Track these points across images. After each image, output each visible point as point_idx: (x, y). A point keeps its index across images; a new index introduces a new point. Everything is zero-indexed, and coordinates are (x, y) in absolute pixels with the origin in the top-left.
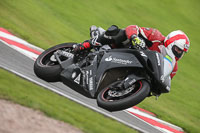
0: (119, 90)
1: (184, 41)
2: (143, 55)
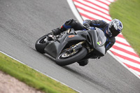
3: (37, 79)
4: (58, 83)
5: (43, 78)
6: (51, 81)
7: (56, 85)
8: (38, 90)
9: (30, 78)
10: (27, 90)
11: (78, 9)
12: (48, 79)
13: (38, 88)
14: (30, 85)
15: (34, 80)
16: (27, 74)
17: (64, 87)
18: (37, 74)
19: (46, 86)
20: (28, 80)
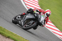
0: (28, 25)
1: (49, 12)
2: (36, 15)
3: (6, 33)
4: (16, 35)
5: (9, 32)
6: (13, 34)
7: (15, 35)
8: (7, 37)
9: (3, 32)
10: (2, 37)
11: (25, 2)
12: (11, 33)
13: (7, 36)
14: (3, 35)
15: (5, 33)
16: (2, 30)
17: (18, 36)
18: (6, 31)
19: (10, 36)
20: (3, 33)
